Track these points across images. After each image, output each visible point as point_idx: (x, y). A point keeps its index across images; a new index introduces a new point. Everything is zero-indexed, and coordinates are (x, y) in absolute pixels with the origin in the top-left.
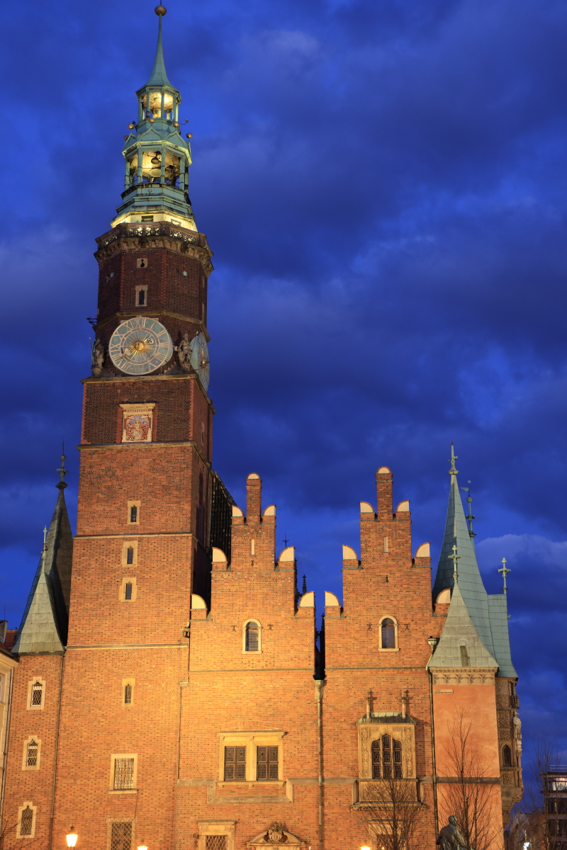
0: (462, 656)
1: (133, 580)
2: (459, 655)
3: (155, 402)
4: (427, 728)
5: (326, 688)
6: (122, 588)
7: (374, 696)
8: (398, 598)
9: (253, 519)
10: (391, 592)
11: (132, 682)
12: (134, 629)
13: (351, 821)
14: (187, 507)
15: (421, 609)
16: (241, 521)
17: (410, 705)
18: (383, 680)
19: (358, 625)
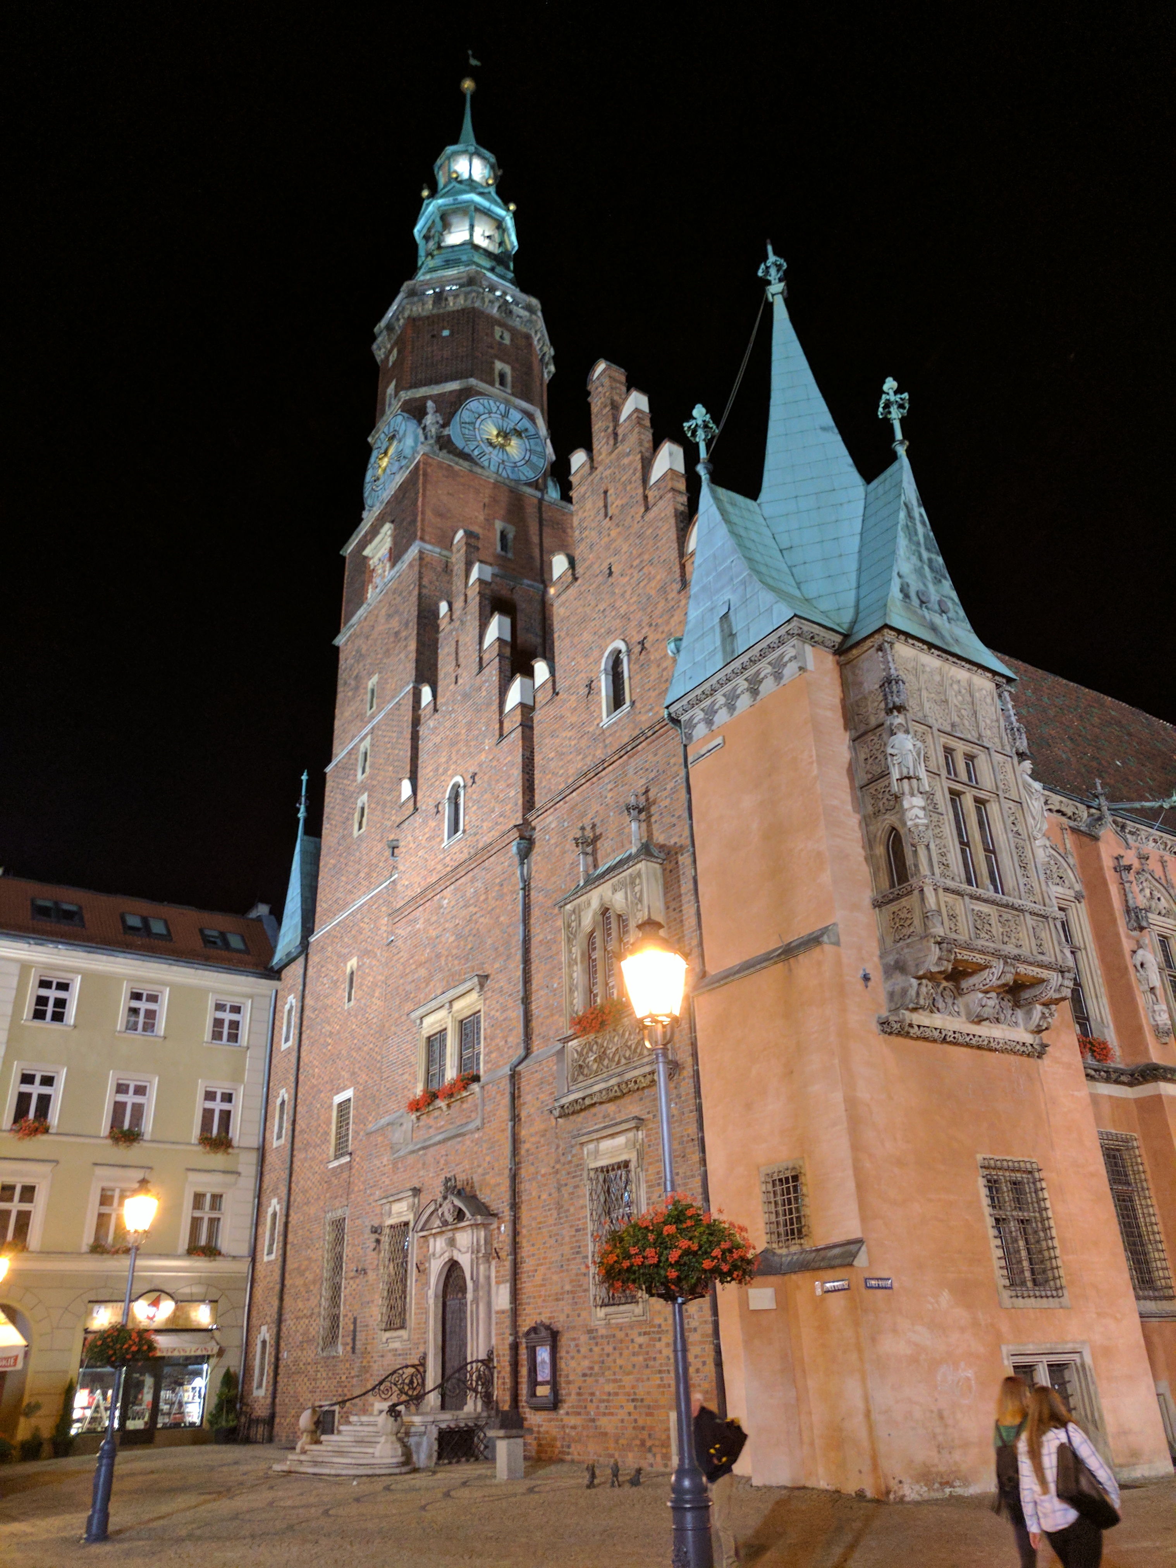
0: (724, 641)
1: (364, 797)
2: (718, 643)
3: (392, 522)
4: (684, 859)
5: (536, 856)
6: (357, 816)
7: (598, 832)
8: (628, 595)
9: (458, 604)
10: (617, 591)
11: (353, 963)
12: (362, 875)
13: (558, 1147)
14: (413, 646)
15: (663, 590)
16: (447, 619)
17: (653, 819)
18: (609, 787)
19: (573, 698)
